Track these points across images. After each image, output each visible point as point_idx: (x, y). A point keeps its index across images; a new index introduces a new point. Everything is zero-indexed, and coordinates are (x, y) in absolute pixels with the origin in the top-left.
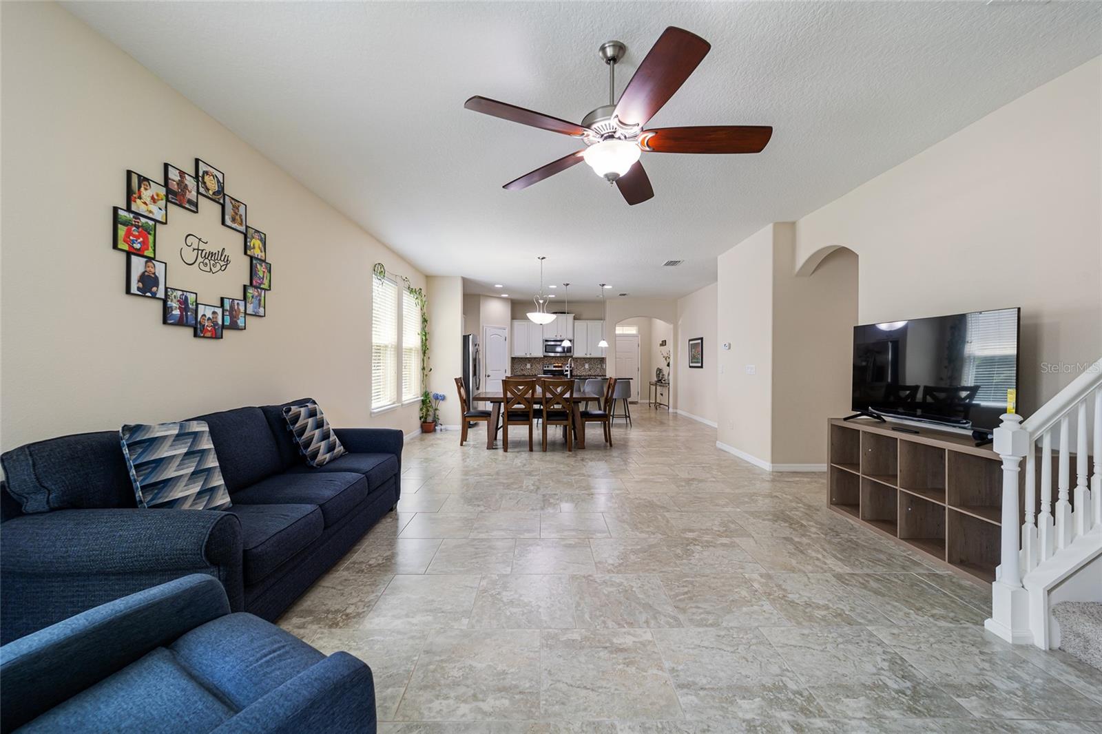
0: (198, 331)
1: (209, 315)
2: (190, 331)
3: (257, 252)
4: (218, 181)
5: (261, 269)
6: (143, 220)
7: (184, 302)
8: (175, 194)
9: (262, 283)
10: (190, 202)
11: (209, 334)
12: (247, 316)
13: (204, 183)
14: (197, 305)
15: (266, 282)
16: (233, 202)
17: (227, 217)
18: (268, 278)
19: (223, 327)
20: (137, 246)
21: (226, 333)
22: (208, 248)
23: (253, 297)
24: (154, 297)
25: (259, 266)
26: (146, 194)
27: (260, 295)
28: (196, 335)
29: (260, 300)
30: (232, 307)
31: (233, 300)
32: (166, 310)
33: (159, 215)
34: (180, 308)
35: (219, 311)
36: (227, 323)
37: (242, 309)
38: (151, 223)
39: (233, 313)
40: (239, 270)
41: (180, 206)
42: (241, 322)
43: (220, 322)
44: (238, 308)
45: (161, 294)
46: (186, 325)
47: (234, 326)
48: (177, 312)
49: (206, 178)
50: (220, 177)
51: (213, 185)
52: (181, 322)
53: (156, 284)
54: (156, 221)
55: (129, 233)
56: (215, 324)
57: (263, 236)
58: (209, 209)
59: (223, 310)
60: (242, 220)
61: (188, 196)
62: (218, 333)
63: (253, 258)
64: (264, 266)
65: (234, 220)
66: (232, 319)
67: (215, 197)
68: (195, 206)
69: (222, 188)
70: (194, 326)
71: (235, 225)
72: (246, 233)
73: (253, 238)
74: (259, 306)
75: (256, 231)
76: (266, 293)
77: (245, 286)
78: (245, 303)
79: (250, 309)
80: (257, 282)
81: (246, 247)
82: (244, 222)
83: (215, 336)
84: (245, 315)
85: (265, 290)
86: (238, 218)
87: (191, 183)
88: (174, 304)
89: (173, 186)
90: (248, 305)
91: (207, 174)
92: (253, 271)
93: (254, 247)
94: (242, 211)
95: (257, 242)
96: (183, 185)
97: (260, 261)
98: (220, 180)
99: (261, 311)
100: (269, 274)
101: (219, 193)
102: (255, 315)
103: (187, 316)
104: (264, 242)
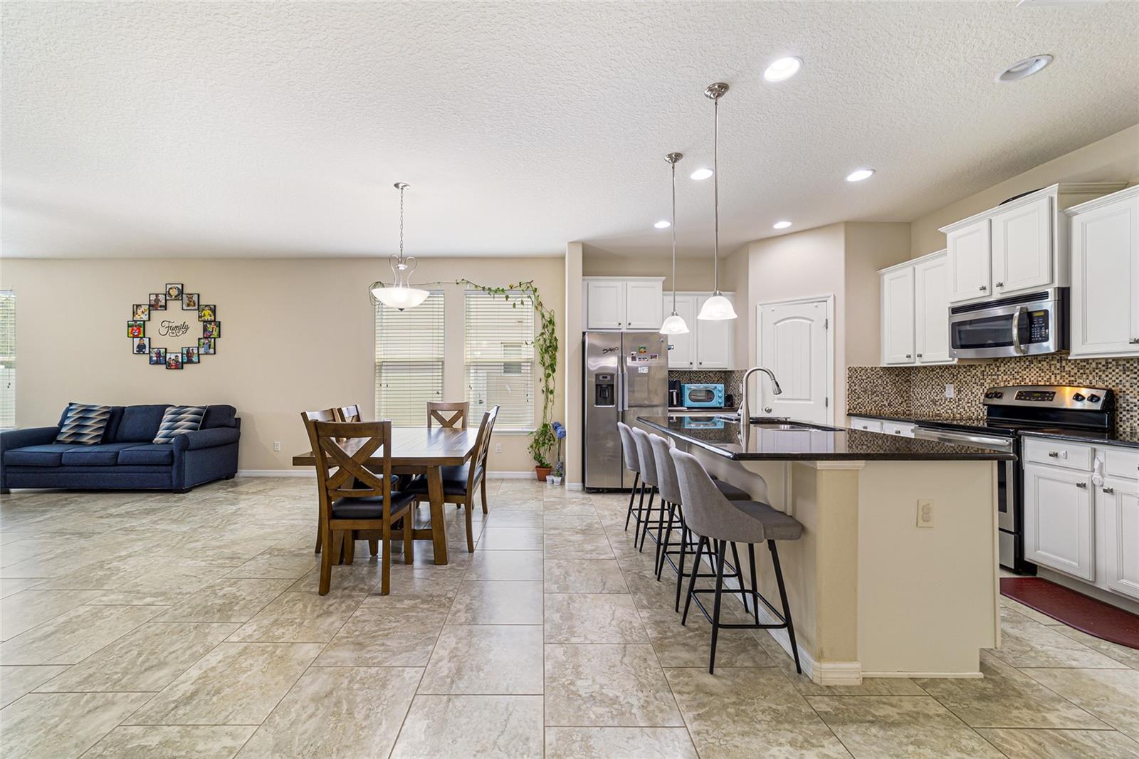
0: (169, 366)
1: (173, 357)
2: (164, 366)
3: (208, 318)
4: (178, 289)
5: (210, 327)
6: (138, 322)
7: (158, 354)
8: (153, 306)
9: (211, 335)
10: (161, 306)
11: (174, 367)
12: (201, 356)
13: (169, 294)
15: (215, 334)
16: (188, 296)
17: (184, 306)
18: (218, 330)
19: (183, 363)
20: (136, 334)
21: (185, 365)
22: (174, 325)
23: (203, 344)
24: (144, 353)
25: (208, 325)
26: (139, 311)
27: (210, 342)
28: (166, 368)
29: (210, 345)
30: (188, 352)
31: (189, 348)
32: (151, 358)
33: (145, 318)
34: (157, 357)
35: (180, 355)
36: (185, 359)
37: (196, 351)
38: (142, 322)
39: (189, 354)
40: (196, 330)
41: (156, 310)
42: (195, 359)
43: (180, 360)
44: (192, 352)
45: (147, 351)
46: (160, 364)
47: (190, 361)
48: (155, 358)
49: (171, 291)
50: (180, 287)
51: (174, 293)
52: (157, 363)
53: (145, 348)
54: (144, 321)
55: (133, 329)
56: (177, 362)
58: (174, 306)
59: (182, 354)
60: (195, 304)
61: (160, 304)
62: (179, 366)
63: (204, 321)
64: (213, 324)
65: (188, 305)
66: (189, 358)
67: (177, 298)
68: (165, 307)
69: (181, 292)
70: (165, 364)
71: (190, 308)
72: (198, 309)
73: (203, 310)
74: (210, 348)
75: (207, 306)
76: (216, 339)
77: (199, 339)
78: (198, 348)
79: (202, 351)
80: (207, 335)
81: (200, 317)
82: (197, 304)
83: (177, 368)
84: (199, 355)
85: (215, 338)
86: (192, 303)
87: (162, 297)
88: (153, 355)
89: (153, 303)
90: (200, 349)
91: (171, 288)
92: (205, 329)
93: (204, 315)
94: (195, 298)
95: (207, 312)
96: (157, 300)
97: (210, 322)
98: (180, 288)
99: (212, 351)
100: (218, 328)
101: (178, 295)
102: (207, 354)
103: (160, 359)
104: (214, 310)
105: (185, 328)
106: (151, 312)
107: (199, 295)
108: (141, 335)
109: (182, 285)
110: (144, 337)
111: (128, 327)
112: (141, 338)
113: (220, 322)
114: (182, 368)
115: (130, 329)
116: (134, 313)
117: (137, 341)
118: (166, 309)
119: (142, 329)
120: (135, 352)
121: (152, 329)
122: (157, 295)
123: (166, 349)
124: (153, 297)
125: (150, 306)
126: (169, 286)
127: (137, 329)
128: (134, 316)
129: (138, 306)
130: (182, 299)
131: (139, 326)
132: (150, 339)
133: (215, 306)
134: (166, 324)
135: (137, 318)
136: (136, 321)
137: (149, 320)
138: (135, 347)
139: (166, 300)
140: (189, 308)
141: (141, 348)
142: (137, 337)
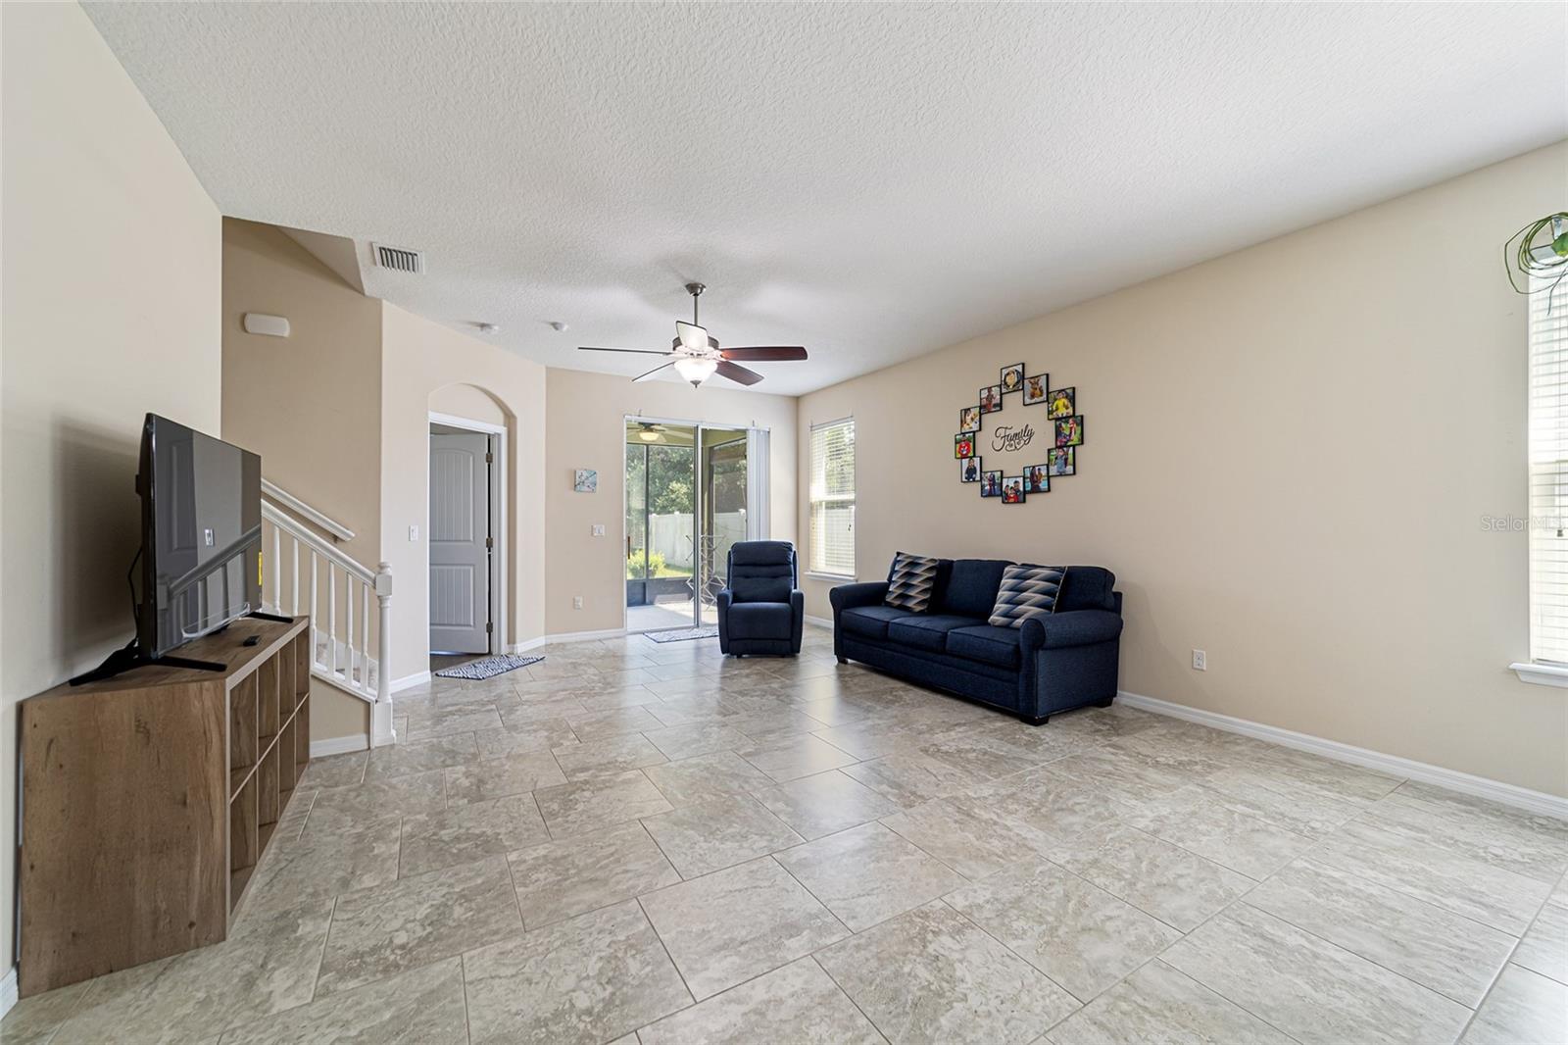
0: (1006, 499)
1: (1012, 485)
2: (1000, 498)
3: (1062, 412)
4: (1018, 372)
5: (1066, 428)
6: (967, 435)
7: (992, 480)
8: (985, 406)
9: (1069, 441)
10: (995, 405)
11: (1012, 500)
12: (1052, 480)
13: (1006, 383)
14: (1002, 477)
15: (1075, 438)
16: (1032, 381)
17: (1026, 398)
18: (1079, 432)
19: (1025, 492)
20: (965, 452)
21: (1028, 497)
22: (1012, 432)
23: (1056, 458)
24: (974, 480)
25: (1063, 425)
26: (968, 418)
27: (1067, 454)
28: (1003, 502)
29: (1066, 459)
30: (1032, 474)
31: (1034, 467)
32: (983, 487)
33: (975, 427)
34: (990, 485)
35: (1021, 480)
36: (1029, 487)
37: (1044, 472)
39: (1034, 478)
40: (1045, 435)
41: (989, 412)
42: (1043, 485)
43: (1021, 489)
44: (1039, 473)
45: (978, 478)
46: (995, 496)
47: (1036, 490)
48: (988, 488)
49: (1008, 379)
50: (1020, 368)
51: (1012, 380)
52: (991, 494)
53: (975, 473)
54: (974, 432)
55: (961, 447)
56: (1017, 491)
57: (1070, 391)
58: (1013, 401)
59: (1024, 478)
60: (1041, 391)
61: (994, 402)
62: (1020, 498)
63: (1057, 419)
64: (1071, 421)
65: (1033, 396)
66: (1034, 484)
67: (1015, 388)
68: (1000, 406)
69: (1022, 377)
70: (1001, 495)
71: (1036, 400)
72: (1047, 400)
73: (1056, 400)
74: (1066, 464)
75: (1060, 391)
76: (1077, 448)
77: (1049, 451)
78: (1048, 466)
79: (1054, 470)
80: (1062, 443)
81: (1050, 412)
82: (1045, 391)
83: (1017, 501)
84: (1049, 477)
85: (1074, 446)
86: (1038, 391)
87: (995, 391)
88: (986, 483)
89: (984, 402)
90: (1051, 468)
91: (1008, 374)
92: (1058, 432)
93: (1057, 409)
94: (1042, 382)
95: (1062, 402)
96: (990, 397)
97: (1066, 419)
98: (1021, 370)
99: (1070, 469)
100: (1080, 428)
101: (1018, 382)
102: (1061, 475)
103: (994, 489)
104: (1072, 397)
105: (1028, 434)
106: (983, 416)
107: (1047, 375)
108: (971, 454)
109: (1023, 364)
110: (974, 456)
111: (956, 443)
112: (971, 458)
113: (1082, 417)
114: (1024, 501)
115: (958, 445)
116: (962, 421)
117: (965, 462)
118: (1001, 409)
119: (971, 444)
120: (964, 480)
121: (985, 443)
122: (990, 389)
123: (1002, 472)
124: (985, 394)
125: (981, 407)
126: (1005, 372)
127: (966, 445)
128: (962, 426)
129: (967, 410)
130: (1023, 389)
131: (969, 440)
132: (981, 458)
133: (1074, 389)
134: (1002, 432)
135: (966, 428)
136: (964, 434)
137: (980, 430)
138: (964, 472)
139: (1001, 394)
140: (1033, 401)
141: (971, 472)
142: (964, 457)
